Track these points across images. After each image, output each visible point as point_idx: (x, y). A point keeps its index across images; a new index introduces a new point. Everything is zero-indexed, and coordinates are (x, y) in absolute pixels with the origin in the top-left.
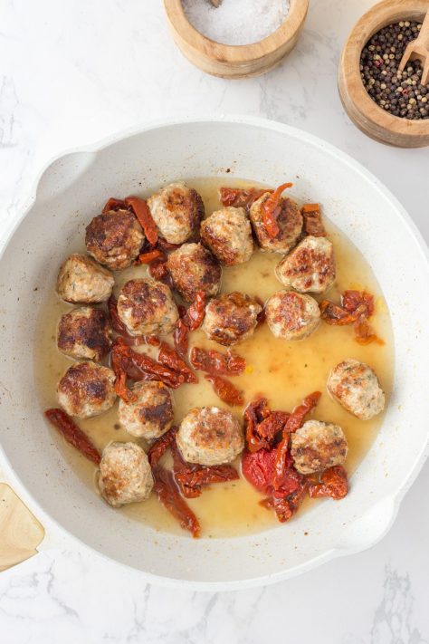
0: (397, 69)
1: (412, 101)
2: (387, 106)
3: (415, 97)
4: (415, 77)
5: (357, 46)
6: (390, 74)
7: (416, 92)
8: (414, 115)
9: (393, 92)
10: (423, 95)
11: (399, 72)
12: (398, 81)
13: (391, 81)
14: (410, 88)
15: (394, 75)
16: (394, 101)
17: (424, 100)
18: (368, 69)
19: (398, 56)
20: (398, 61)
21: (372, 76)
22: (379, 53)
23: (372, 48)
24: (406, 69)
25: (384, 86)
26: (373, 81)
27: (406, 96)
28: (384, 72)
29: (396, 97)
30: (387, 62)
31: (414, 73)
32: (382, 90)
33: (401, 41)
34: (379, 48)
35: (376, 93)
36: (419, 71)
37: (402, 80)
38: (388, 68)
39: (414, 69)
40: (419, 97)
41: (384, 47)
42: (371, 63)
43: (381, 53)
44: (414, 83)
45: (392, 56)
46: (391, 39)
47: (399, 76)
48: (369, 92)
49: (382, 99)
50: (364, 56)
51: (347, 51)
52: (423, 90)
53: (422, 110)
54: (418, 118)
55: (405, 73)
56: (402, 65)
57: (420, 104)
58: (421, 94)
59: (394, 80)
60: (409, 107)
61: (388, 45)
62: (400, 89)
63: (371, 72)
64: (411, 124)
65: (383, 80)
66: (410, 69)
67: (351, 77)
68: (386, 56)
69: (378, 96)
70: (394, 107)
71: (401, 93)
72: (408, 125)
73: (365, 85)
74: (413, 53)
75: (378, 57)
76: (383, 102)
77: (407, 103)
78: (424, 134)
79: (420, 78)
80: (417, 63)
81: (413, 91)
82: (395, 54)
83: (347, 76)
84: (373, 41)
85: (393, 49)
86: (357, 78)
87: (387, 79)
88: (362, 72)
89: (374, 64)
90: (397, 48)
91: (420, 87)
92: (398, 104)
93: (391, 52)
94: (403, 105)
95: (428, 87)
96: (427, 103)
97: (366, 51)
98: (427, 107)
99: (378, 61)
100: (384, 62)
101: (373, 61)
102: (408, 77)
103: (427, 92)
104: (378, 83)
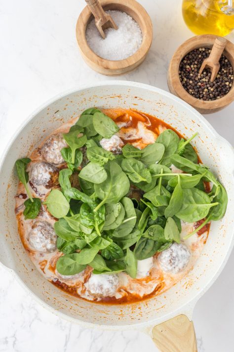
0: (198, 73)
1: (206, 90)
2: (193, 93)
3: (207, 88)
4: (207, 77)
5: (177, 62)
6: (194, 76)
7: (208, 86)
8: (207, 97)
9: (196, 85)
10: (212, 87)
11: (199, 75)
12: (199, 79)
13: (195, 79)
14: (205, 83)
15: (197, 76)
16: (196, 90)
17: (212, 89)
18: (183, 73)
19: (199, 66)
20: (199, 69)
21: (185, 76)
22: (189, 65)
23: (185, 62)
24: (202, 73)
25: (191, 82)
26: (185, 79)
27: (203, 87)
28: (191, 75)
29: (197, 88)
30: (193, 69)
31: (207, 75)
32: (190, 84)
33: (200, 58)
34: (189, 62)
35: (187, 86)
36: (209, 74)
37: (201, 79)
38: (193, 72)
39: (207, 72)
40: (209, 88)
41: (191, 61)
42: (184, 70)
43: (190, 65)
44: (207, 80)
45: (195, 66)
46: (195, 57)
47: (199, 77)
48: (183, 85)
49: (190, 88)
50: (181, 66)
51: (172, 64)
52: (212, 84)
53: (211, 95)
54: (208, 100)
55: (202, 75)
56: (201, 71)
57: (210, 92)
58: (210, 86)
59: (197, 79)
60: (204, 93)
61: (194, 60)
62: (200, 84)
63: (185, 75)
64: (205, 103)
65: (191, 79)
66: (205, 73)
67: (174, 78)
68: (192, 66)
69: (188, 87)
70: (196, 93)
71: (200, 86)
72: (204, 103)
73: (181, 82)
74: (206, 65)
75: (188, 67)
76: (191, 90)
77: (203, 91)
78: (212, 108)
79: (210, 78)
80: (208, 70)
81: (207, 85)
82: (197, 65)
83: (172, 77)
84: (186, 58)
85: (196, 62)
86: (177, 78)
87: (193, 78)
88: (180, 74)
89: (186, 70)
90: (198, 62)
91: (210, 83)
92: (198, 91)
93: (195, 64)
94: (201, 92)
95: (214, 82)
96: (213, 91)
97: (182, 63)
98: (214, 93)
99: (188, 69)
100: (191, 68)
101: (186, 68)
102: (204, 77)
103: (214, 85)
104: (188, 80)
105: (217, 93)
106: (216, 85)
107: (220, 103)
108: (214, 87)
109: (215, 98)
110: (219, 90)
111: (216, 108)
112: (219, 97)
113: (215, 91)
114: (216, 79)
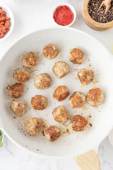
0: (99, 8)
1: (101, 18)
2: (94, 18)
3: (102, 17)
4: (103, 11)
6: (96, 9)
7: (103, 15)
9: (96, 14)
11: (99, 9)
14: (101, 14)
16: (96, 17)
17: (105, 18)
19: (100, 4)
20: (99, 6)
21: (91, 9)
22: (94, 3)
23: (93, 1)
24: (101, 8)
25: (94, 12)
26: (91, 10)
27: (100, 16)
28: (95, 8)
29: (97, 16)
31: (103, 10)
32: (93, 14)
34: (95, 1)
35: (92, 14)
39: (103, 9)
40: (103, 17)
42: (91, 5)
44: (103, 13)
45: (98, 4)
47: (99, 10)
48: (90, 13)
49: (93, 16)
52: (105, 15)
53: (104, 20)
54: (102, 23)
55: (101, 10)
56: (100, 7)
58: (104, 16)
59: (97, 11)
60: (100, 19)
62: (98, 14)
63: (91, 8)
64: (99, 24)
66: (102, 9)
67: (85, 9)
69: (92, 15)
70: (96, 19)
73: (89, 11)
74: (104, 4)
75: (94, 4)
76: (93, 17)
77: (100, 18)
78: (102, 27)
80: (105, 7)
83: (84, 8)
85: (98, 2)
87: (95, 10)
88: (88, 7)
89: (92, 6)
90: (100, 2)
91: (104, 14)
92: (97, 18)
94: (99, 19)
95: (107, 14)
96: (105, 19)
97: (91, 2)
98: (105, 20)
99: (94, 5)
100: (95, 6)
101: (92, 5)
102: (101, 11)
104: (93, 11)
105: (107, 20)
107: (108, 25)
108: (106, 17)
109: (106, 22)
110: (108, 18)
111: (105, 27)
112: (108, 22)
113: (106, 19)
114: (108, 12)
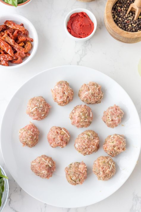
0: (126, 13)
1: (130, 25)
2: (121, 26)
4: (132, 17)
6: (123, 15)
8: (130, 30)
9: (123, 21)
10: (135, 24)
14: (130, 21)
16: (123, 25)
17: (135, 25)
18: (115, 12)
19: (127, 9)
20: (127, 11)
22: (120, 7)
23: (118, 5)
24: (129, 14)
25: (120, 19)
26: (116, 16)
27: (128, 23)
28: (121, 14)
29: (124, 24)
31: (132, 15)
32: (119, 21)
33: (128, 3)
34: (120, 5)
35: (117, 21)
36: (134, 15)
37: (127, 18)
38: (123, 13)
41: (122, 5)
42: (116, 10)
44: (131, 19)
45: (125, 9)
46: (125, 2)
47: (126, 16)
48: (115, 21)
50: (114, 7)
51: (108, 4)
52: (134, 22)
53: (133, 29)
54: (132, 32)
55: (129, 15)
57: (133, 27)
58: (133, 23)
59: (124, 17)
60: (129, 28)
61: (124, 4)
62: (126, 21)
63: (116, 14)
67: (108, 14)
69: (118, 23)
70: (123, 27)
73: (113, 18)
74: (132, 8)
75: (119, 8)
76: (119, 25)
77: (128, 26)
79: (134, 17)
80: (134, 12)
83: (107, 13)
84: (118, 2)
85: (125, 6)
86: (110, 14)
87: (122, 16)
88: (112, 13)
89: (117, 11)
90: (127, 6)
91: (133, 20)
92: (125, 26)
93: (125, 7)
94: (127, 27)
96: (135, 27)
97: (115, 5)
99: (119, 9)
100: (122, 10)
101: (117, 9)
102: (130, 17)
103: (136, 22)
104: (119, 17)
105: (137, 28)
106: (138, 23)
107: (139, 34)
109: (136, 31)
110: (139, 26)
111: (135, 37)
112: (139, 30)
114: (139, 18)
